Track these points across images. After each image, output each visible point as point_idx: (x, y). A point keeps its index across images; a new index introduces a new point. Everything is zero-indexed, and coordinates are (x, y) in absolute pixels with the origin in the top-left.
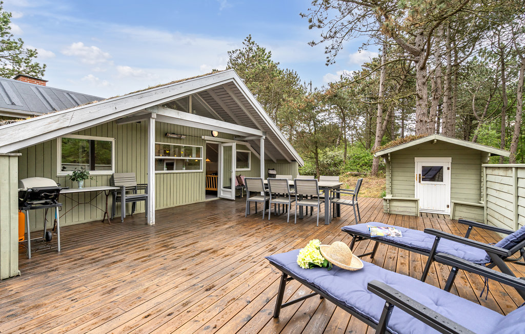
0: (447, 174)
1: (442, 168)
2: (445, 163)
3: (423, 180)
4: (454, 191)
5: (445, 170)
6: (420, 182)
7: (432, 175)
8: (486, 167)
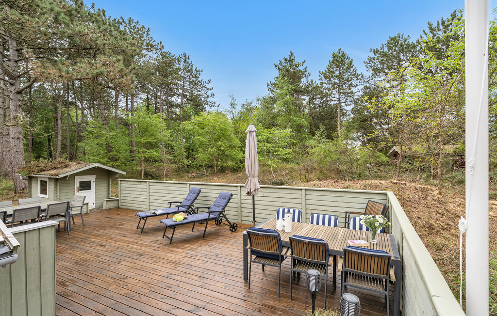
0: (93, 185)
1: (90, 181)
2: (92, 178)
3: (81, 190)
4: (97, 194)
5: (92, 183)
6: (78, 192)
7: (85, 186)
8: (121, 181)
